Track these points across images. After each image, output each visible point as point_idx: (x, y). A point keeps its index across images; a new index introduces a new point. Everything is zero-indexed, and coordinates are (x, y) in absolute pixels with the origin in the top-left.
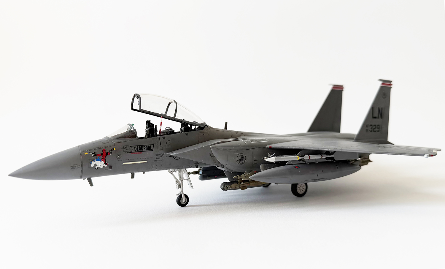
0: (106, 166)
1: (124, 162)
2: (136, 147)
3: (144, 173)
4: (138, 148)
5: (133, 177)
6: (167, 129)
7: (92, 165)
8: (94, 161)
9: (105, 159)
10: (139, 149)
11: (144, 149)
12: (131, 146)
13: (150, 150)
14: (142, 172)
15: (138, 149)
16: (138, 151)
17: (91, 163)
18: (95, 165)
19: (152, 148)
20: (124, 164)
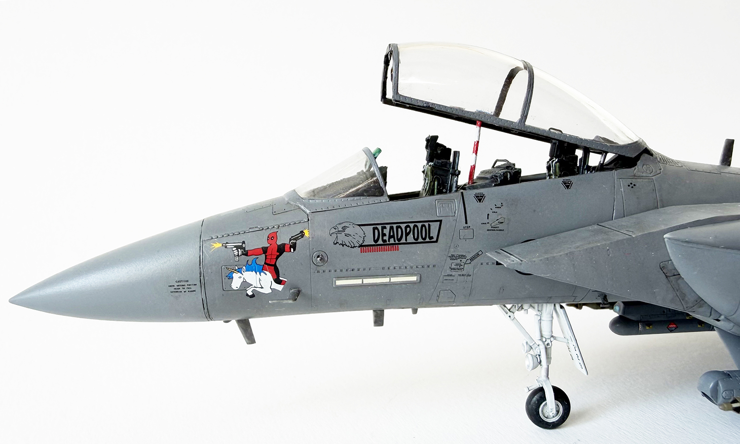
0: (280, 287)
1: (339, 278)
2: (380, 227)
3: (415, 311)
4: (386, 231)
5: (379, 320)
6: (498, 164)
7: (236, 283)
8: (239, 271)
9: (275, 266)
10: (390, 237)
11: (407, 234)
12: (359, 225)
13: (428, 240)
14: (410, 310)
15: (384, 235)
16: (384, 241)
17: (231, 278)
18: (245, 285)
19: (434, 234)
20: (339, 283)
